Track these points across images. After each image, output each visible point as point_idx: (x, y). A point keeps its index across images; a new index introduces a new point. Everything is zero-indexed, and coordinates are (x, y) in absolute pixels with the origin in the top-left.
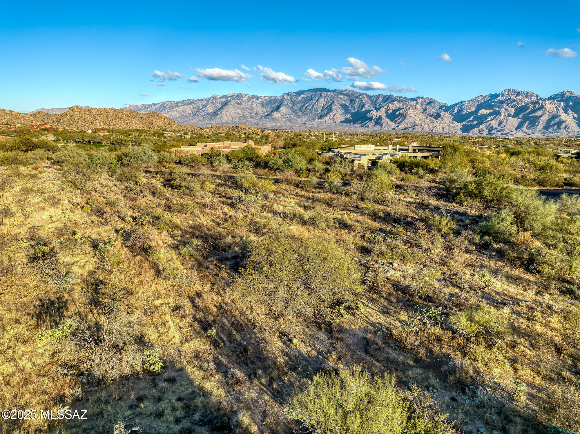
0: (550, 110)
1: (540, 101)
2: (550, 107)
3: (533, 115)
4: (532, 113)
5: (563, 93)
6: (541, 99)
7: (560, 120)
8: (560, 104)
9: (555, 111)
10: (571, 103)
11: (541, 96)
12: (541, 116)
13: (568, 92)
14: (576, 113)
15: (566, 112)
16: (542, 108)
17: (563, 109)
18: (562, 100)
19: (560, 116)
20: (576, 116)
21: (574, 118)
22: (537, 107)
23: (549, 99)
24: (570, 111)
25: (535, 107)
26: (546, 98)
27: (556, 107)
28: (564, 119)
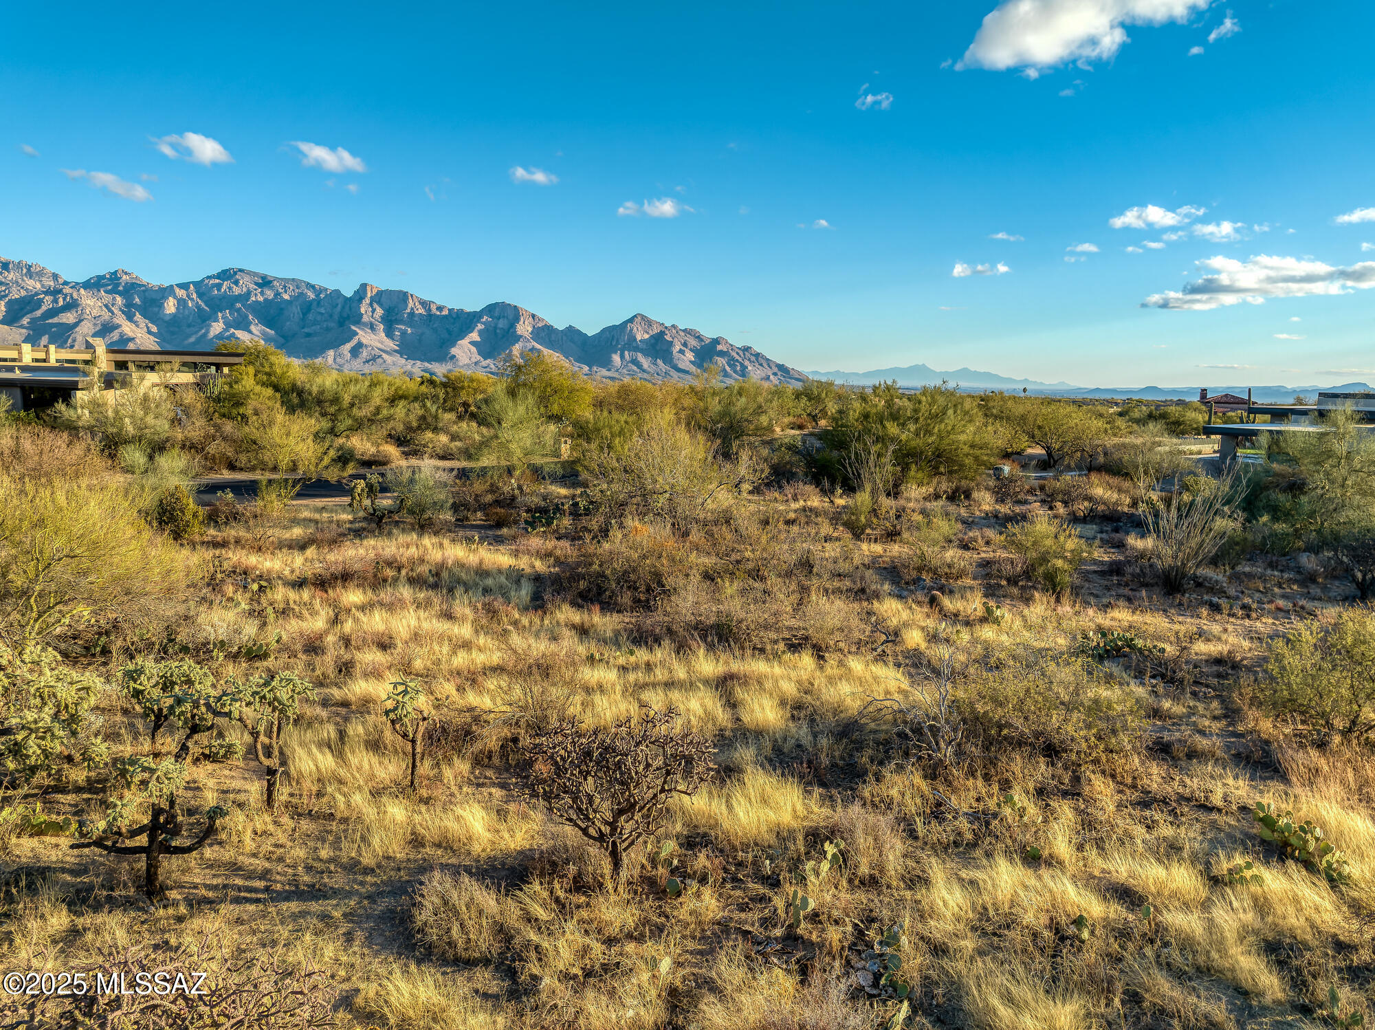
0: (95, 312)
1: (67, 290)
2: (91, 303)
3: (55, 320)
4: (52, 317)
5: (114, 277)
6: (66, 283)
7: (122, 335)
8: (114, 299)
9: (106, 315)
10: (137, 300)
11: (65, 276)
12: (76, 324)
13: (126, 273)
14: (153, 323)
15: (130, 318)
16: (72, 305)
17: (123, 312)
18: (114, 291)
19: (118, 326)
20: (154, 329)
21: (149, 332)
22: (61, 303)
23: (87, 285)
24: (138, 317)
25: (56, 301)
26: (77, 284)
27: (106, 306)
28: (131, 334)
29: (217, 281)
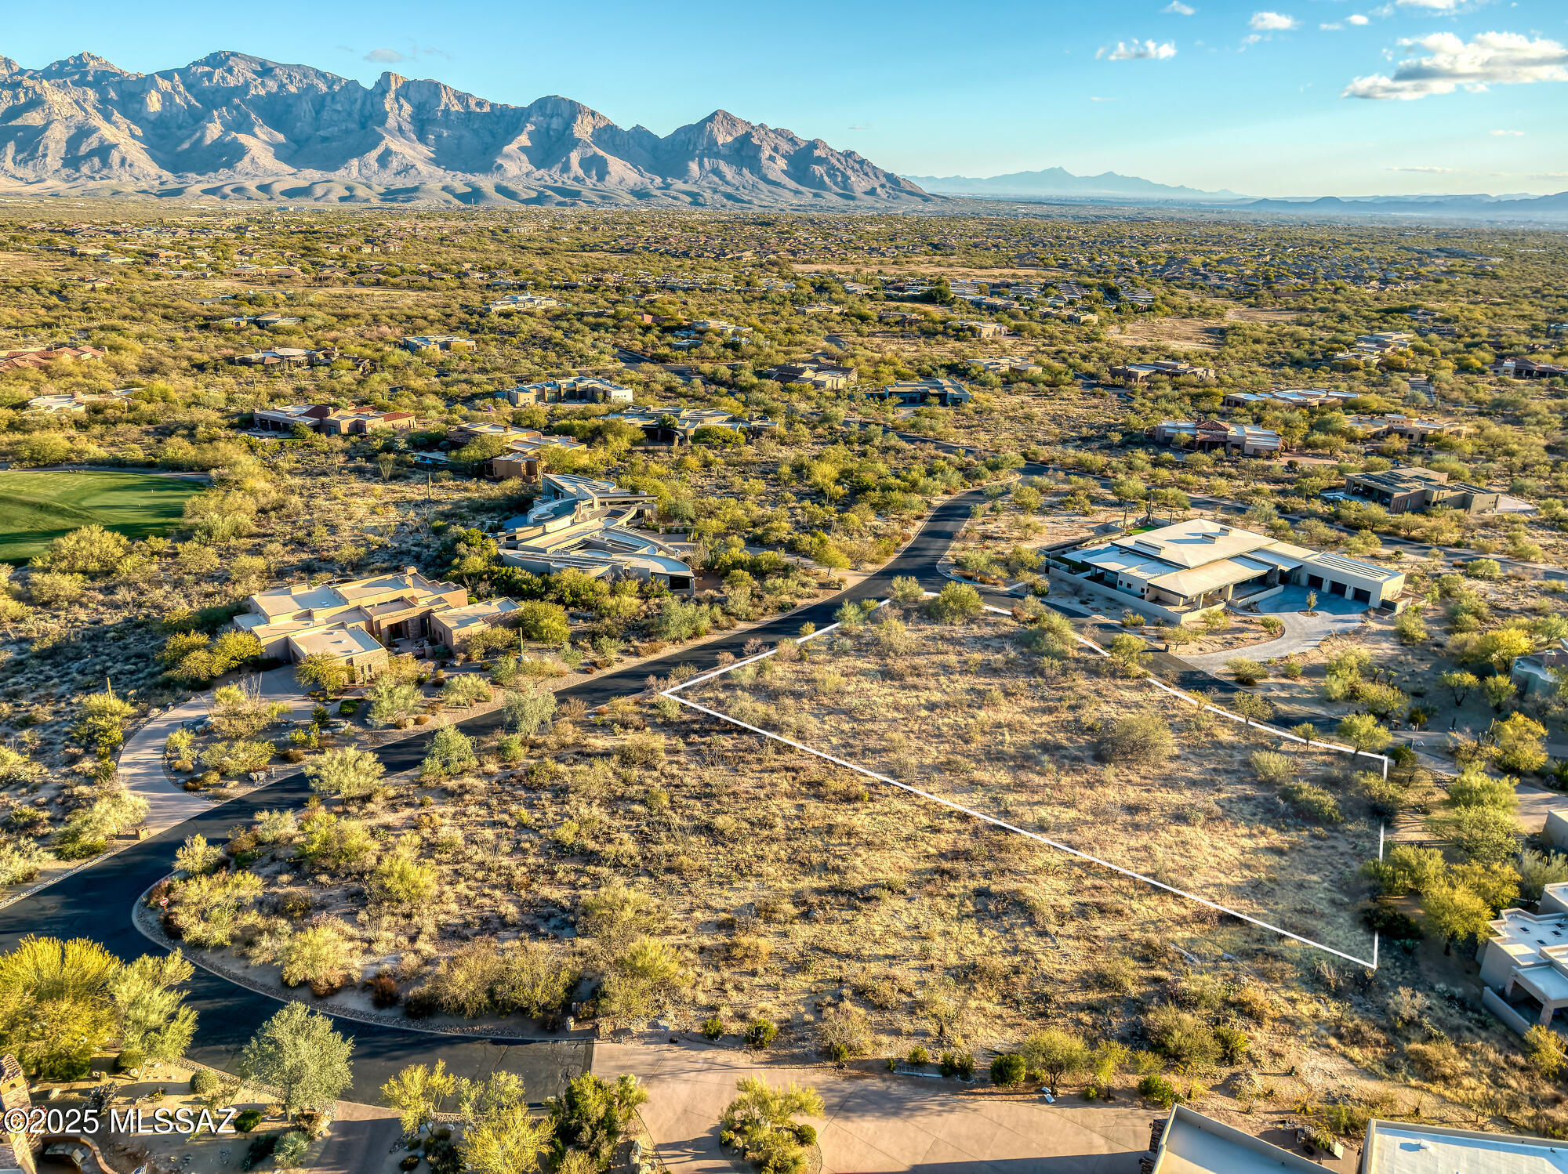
0: (66, 111)
1: (28, 83)
2: (59, 99)
3: (18, 122)
4: (16, 117)
5: (80, 62)
6: (22, 72)
7: (101, 140)
8: (85, 92)
9: (80, 116)
10: (112, 94)
11: (20, 63)
12: (46, 127)
13: (93, 58)
14: (135, 123)
15: (108, 118)
16: (36, 102)
17: (99, 110)
18: (81, 83)
19: (96, 130)
20: (139, 132)
21: (133, 136)
22: (23, 100)
23: (48, 74)
24: (117, 116)
25: (16, 97)
26: (36, 72)
27: (77, 102)
28: (113, 140)
29: (207, 69)
